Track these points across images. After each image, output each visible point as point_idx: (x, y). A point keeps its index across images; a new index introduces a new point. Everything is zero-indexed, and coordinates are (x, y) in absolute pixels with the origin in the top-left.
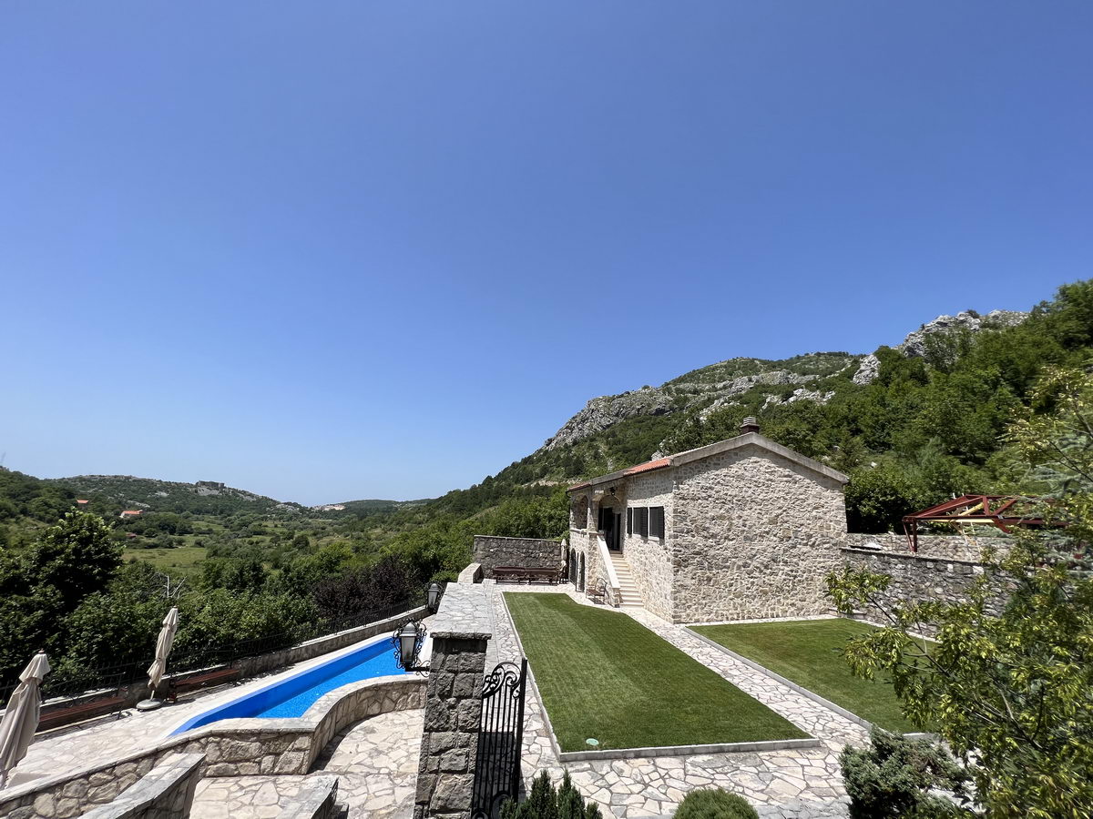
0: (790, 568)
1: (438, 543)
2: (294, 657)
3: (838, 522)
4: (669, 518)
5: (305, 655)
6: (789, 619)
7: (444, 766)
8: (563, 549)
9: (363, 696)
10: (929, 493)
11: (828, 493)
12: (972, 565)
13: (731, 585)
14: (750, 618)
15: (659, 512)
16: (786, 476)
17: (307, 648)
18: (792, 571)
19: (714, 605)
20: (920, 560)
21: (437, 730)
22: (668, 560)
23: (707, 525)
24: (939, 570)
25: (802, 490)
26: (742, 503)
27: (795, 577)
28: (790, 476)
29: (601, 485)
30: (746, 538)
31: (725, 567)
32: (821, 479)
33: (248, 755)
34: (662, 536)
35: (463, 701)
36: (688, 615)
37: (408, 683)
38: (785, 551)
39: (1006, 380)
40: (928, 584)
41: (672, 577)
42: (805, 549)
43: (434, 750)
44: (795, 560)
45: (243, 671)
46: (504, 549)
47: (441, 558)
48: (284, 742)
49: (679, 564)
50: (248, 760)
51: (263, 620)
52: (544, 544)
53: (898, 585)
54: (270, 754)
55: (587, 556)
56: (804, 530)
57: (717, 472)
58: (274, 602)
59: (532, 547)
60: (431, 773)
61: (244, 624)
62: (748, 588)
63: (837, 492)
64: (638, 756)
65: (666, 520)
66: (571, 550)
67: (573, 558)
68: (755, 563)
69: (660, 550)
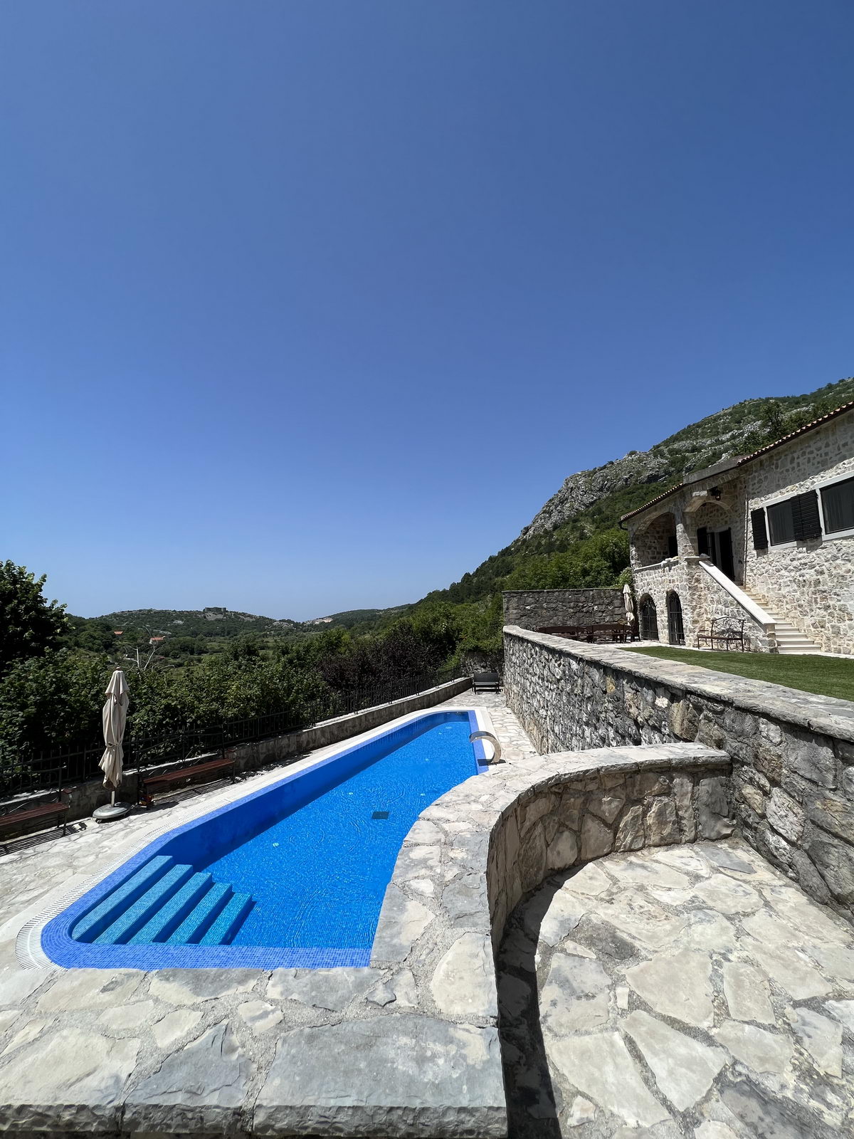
2: (308, 743)
5: (323, 740)
8: (627, 597)
17: (322, 730)
29: (701, 483)
46: (545, 605)
59: (583, 599)
66: (638, 598)
67: (645, 607)
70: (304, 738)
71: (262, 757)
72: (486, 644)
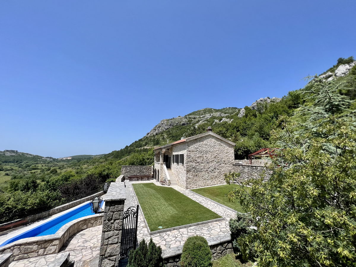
1: (108, 169)
2: (52, 213)
3: (232, 157)
4: (185, 158)
5: (57, 212)
6: (218, 185)
7: (109, 243)
8: (152, 169)
9: (80, 223)
10: (255, 148)
11: (230, 149)
13: (203, 177)
14: (208, 186)
15: (182, 156)
16: (219, 144)
17: (57, 209)
18: (219, 171)
19: (198, 183)
20: (252, 166)
21: (107, 231)
22: (185, 170)
23: (196, 159)
24: (256, 169)
25: (223, 148)
26: (207, 152)
27: (220, 173)
28: (220, 144)
29: (164, 148)
30: (207, 163)
31: (201, 171)
32: (229, 145)
33: (32, 250)
34: (183, 163)
35: (116, 221)
36: (190, 186)
37: (97, 217)
38: (218, 166)
39: (275, 117)
40: (253, 173)
41: (186, 175)
42: (223, 165)
43: (106, 238)
44: (220, 168)
45: (30, 220)
46: (132, 170)
47: (109, 174)
48: (48, 243)
49: (188, 171)
50: (33, 252)
51: (38, 201)
52: (146, 167)
53: (246, 173)
54: (42, 248)
55: (160, 171)
56: (223, 159)
57: (199, 143)
58: (42, 194)
59: (142, 168)
60: (105, 245)
61: (29, 203)
62: (208, 177)
63: (232, 148)
64: (174, 229)
65: (184, 158)
66: (155, 169)
67: (155, 171)
68: (210, 170)
69: (182, 167)
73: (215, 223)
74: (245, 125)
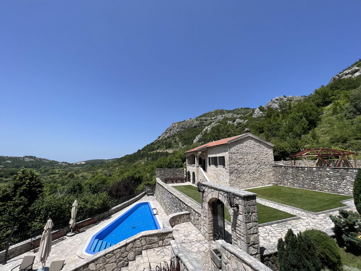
0: (260, 172)
1: (139, 172)
3: (272, 158)
4: (227, 160)
6: (260, 187)
7: (252, 232)
8: (185, 171)
10: (292, 149)
11: (269, 150)
12: (312, 168)
13: (245, 178)
14: (250, 187)
15: (223, 158)
16: (258, 146)
17: (114, 210)
18: (260, 173)
19: (241, 184)
20: (297, 167)
21: (248, 223)
22: (227, 172)
23: (238, 161)
24: (303, 170)
25: (262, 149)
26: (247, 154)
27: (261, 175)
28: (259, 145)
29: (200, 150)
30: (248, 164)
31: (243, 173)
32: (267, 146)
33: (155, 241)
34: (224, 165)
35: (253, 214)
37: (181, 215)
38: (259, 167)
40: (299, 174)
41: (229, 177)
42: (264, 166)
43: (249, 228)
44: (261, 170)
45: (97, 220)
46: (166, 173)
47: (141, 177)
48: (165, 236)
49: (231, 173)
50: (155, 243)
51: (102, 201)
52: (179, 170)
53: (290, 175)
54: (161, 240)
55: (196, 173)
56: (263, 161)
57: (240, 145)
59: (175, 171)
60: (249, 235)
62: (249, 179)
63: (271, 150)
65: (225, 160)
66: (187, 172)
67: (188, 173)
68: (251, 171)
69: (224, 169)
70: (110, 212)
71: (101, 218)
72: (151, 182)
73: (293, 221)
74: (270, 125)
